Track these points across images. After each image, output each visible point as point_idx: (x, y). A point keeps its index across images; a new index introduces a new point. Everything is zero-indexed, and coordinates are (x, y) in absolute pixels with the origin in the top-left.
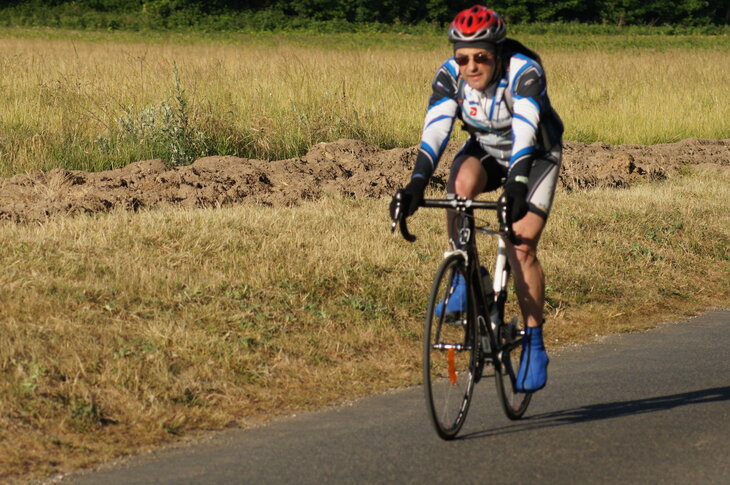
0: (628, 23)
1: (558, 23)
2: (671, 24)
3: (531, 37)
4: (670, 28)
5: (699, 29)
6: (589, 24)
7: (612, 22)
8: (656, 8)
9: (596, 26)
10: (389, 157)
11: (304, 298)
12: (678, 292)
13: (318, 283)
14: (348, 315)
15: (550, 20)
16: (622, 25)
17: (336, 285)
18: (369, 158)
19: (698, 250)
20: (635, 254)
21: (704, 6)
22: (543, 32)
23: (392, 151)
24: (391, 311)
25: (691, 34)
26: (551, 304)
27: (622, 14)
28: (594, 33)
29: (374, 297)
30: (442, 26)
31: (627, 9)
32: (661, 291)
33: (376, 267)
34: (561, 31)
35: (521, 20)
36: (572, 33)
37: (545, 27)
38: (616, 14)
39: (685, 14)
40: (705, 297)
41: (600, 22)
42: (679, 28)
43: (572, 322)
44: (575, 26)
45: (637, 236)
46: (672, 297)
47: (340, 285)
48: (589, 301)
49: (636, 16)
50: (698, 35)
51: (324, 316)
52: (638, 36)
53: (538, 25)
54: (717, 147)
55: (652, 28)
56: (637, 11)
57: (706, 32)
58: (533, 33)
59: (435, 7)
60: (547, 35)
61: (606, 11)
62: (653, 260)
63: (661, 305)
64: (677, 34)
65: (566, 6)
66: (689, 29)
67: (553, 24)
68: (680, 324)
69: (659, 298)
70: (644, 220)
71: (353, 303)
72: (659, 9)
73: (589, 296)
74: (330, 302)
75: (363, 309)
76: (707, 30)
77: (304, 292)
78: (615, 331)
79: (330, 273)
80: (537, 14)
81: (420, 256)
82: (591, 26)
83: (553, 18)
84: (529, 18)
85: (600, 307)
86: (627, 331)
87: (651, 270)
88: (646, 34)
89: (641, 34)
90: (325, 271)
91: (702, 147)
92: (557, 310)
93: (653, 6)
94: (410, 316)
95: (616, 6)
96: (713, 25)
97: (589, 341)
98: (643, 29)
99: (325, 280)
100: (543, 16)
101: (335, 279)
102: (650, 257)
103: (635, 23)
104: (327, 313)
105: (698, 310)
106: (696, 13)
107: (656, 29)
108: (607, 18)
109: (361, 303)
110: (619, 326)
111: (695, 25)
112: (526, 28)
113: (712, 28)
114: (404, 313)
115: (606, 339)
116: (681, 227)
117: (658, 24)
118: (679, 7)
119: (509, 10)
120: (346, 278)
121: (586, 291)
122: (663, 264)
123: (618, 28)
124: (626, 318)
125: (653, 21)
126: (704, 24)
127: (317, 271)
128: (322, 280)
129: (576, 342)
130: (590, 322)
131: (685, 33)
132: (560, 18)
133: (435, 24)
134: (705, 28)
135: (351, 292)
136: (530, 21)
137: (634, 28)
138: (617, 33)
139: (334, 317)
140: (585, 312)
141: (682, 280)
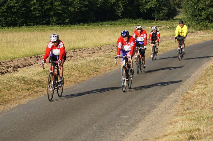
0: (55, 25)
4: (63, 26)
7: (52, 25)
22: (39, 27)
27: (54, 23)
30: (20, 27)
34: (42, 27)
39: (66, 23)
41: (50, 25)
42: (65, 26)
44: (45, 26)
50: (68, 27)
53: (38, 26)
55: (59, 26)
56: (56, 23)
59: (18, 23)
60: (40, 28)
65: (43, 22)
72: (61, 22)
83: (41, 25)
89: (57, 27)
93: (59, 22)
95: (52, 22)
100: (39, 24)
111: (67, 25)
112: (36, 27)
113: (71, 25)
117: (61, 25)
118: (64, 22)
133: (18, 27)
134: (69, 25)
136: (36, 25)
138: (53, 27)
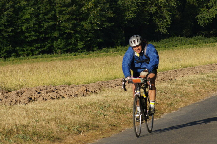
0: (62, 53)
1: (41, 55)
2: (75, 52)
3: (33, 60)
4: (74, 54)
5: (83, 53)
6: (50, 55)
7: (57, 53)
8: (69, 48)
9: (52, 55)
10: (12, 94)
11: (4, 137)
12: (115, 125)
13: (7, 132)
14: (19, 141)
15: (38, 54)
16: (60, 54)
17: (13, 132)
18: (6, 95)
19: (116, 112)
20: (98, 114)
21: (84, 46)
23: (12, 92)
24: (32, 138)
25: (81, 55)
26: (79, 131)
27: (60, 51)
28: (52, 57)
29: (26, 134)
30: (5, 59)
31: (61, 49)
32: (110, 125)
33: (23, 125)
34: (42, 57)
35: (29, 55)
36: (45, 58)
37: (37, 57)
38: (58, 51)
39: (78, 49)
40: (123, 126)
41: (53, 54)
42: (77, 53)
43: (87, 137)
44: (46, 55)
45: (97, 109)
46: (114, 127)
47: (14, 132)
48: (90, 130)
49: (64, 51)
50: (83, 55)
51: (12, 141)
52: (65, 57)
53: (35, 56)
54: (107, 83)
55: (69, 54)
56: (64, 49)
57: (85, 54)
58: (33, 59)
59: (2, 53)
60: (38, 59)
61: (55, 50)
62: (104, 116)
63: (111, 129)
64: (77, 55)
65: (42, 50)
66: (80, 53)
67: (39, 56)
68: (118, 134)
69: (110, 127)
70: (98, 104)
71: (19, 137)
72: (71, 48)
73: (90, 128)
74: (12, 137)
75: (23, 138)
76: (86, 53)
77: (3, 135)
78: (100, 138)
79: (10, 128)
80: (34, 53)
81: (36, 121)
82: (51, 55)
83: (39, 54)
84: (32, 54)
85: (94, 131)
86: (104, 138)
87: (105, 119)
88: (67, 56)
89: (66, 56)
90: (8, 128)
91: (103, 83)
92: (82, 133)
93: (69, 47)
94: (38, 139)
95: (58, 49)
96: (87, 52)
97: (94, 142)
98: (66, 55)
99: (9, 130)
100: (36, 53)
101: (12, 130)
102: (103, 115)
103: (63, 53)
104: (13, 141)
105: (122, 130)
106: (81, 49)
107: (70, 54)
108: (55, 52)
109: (22, 136)
110: (101, 136)
111: (82, 52)
112: (31, 57)
113: (87, 53)
114: (36, 138)
115: (99, 141)
116: (109, 106)
118: (76, 47)
119: (25, 52)
120: (16, 129)
121: (88, 127)
122: (108, 117)
123: (59, 55)
124: (102, 134)
125: (69, 52)
126: (84, 52)
127: (6, 128)
128: (8, 131)
129: (90, 142)
130: (92, 136)
131: (79, 55)
132: (41, 53)
133: (3, 59)
134: (85, 53)
135: (18, 133)
136: (32, 55)
137: (64, 55)
138: (59, 56)
139: (15, 142)
140: (90, 133)
141: (115, 121)
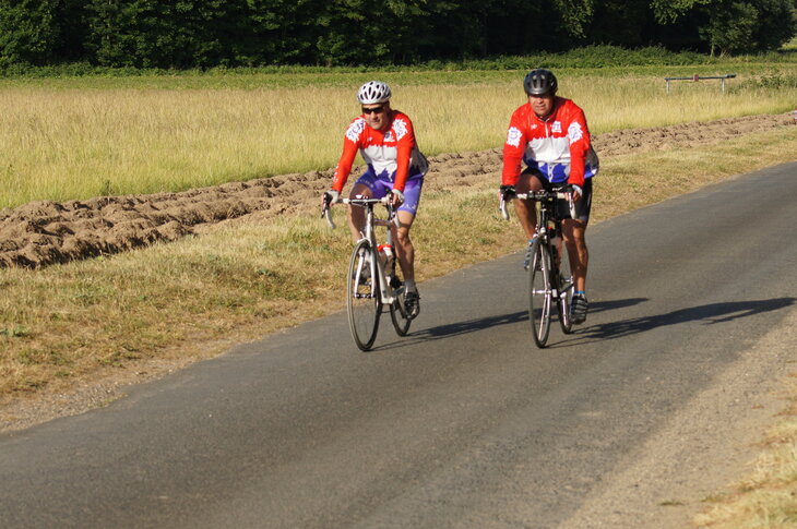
0: (334, 65)
2: (364, 65)
3: (266, 76)
4: (364, 68)
7: (323, 64)
8: (353, 55)
15: (280, 64)
16: (330, 67)
21: (386, 52)
22: (275, 72)
27: (330, 59)
31: (334, 56)
35: (259, 64)
38: (326, 59)
39: (374, 58)
41: (315, 65)
44: (297, 68)
49: (339, 60)
52: (341, 74)
53: (271, 67)
55: (350, 69)
56: (340, 57)
57: (389, 71)
60: (277, 75)
61: (319, 57)
65: (291, 54)
67: (282, 67)
72: (356, 55)
80: (270, 60)
83: (282, 63)
84: (265, 63)
93: (351, 53)
95: (326, 54)
98: (345, 69)
103: (339, 65)
106: (381, 57)
107: (354, 69)
108: (320, 62)
111: (381, 65)
112: (263, 70)
113: (393, 67)
117: (356, 65)
118: (370, 53)
123: (328, 68)
125: (351, 64)
126: (387, 65)
131: (374, 71)
132: (287, 63)
133: (198, 69)
134: (388, 67)
136: (265, 65)
137: (338, 68)
